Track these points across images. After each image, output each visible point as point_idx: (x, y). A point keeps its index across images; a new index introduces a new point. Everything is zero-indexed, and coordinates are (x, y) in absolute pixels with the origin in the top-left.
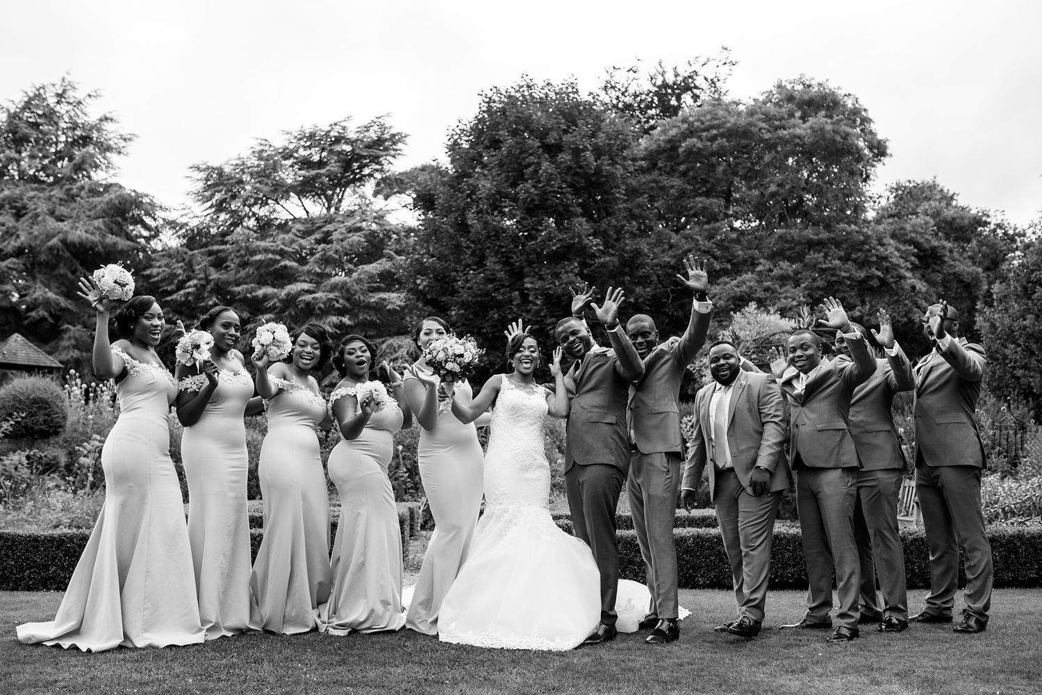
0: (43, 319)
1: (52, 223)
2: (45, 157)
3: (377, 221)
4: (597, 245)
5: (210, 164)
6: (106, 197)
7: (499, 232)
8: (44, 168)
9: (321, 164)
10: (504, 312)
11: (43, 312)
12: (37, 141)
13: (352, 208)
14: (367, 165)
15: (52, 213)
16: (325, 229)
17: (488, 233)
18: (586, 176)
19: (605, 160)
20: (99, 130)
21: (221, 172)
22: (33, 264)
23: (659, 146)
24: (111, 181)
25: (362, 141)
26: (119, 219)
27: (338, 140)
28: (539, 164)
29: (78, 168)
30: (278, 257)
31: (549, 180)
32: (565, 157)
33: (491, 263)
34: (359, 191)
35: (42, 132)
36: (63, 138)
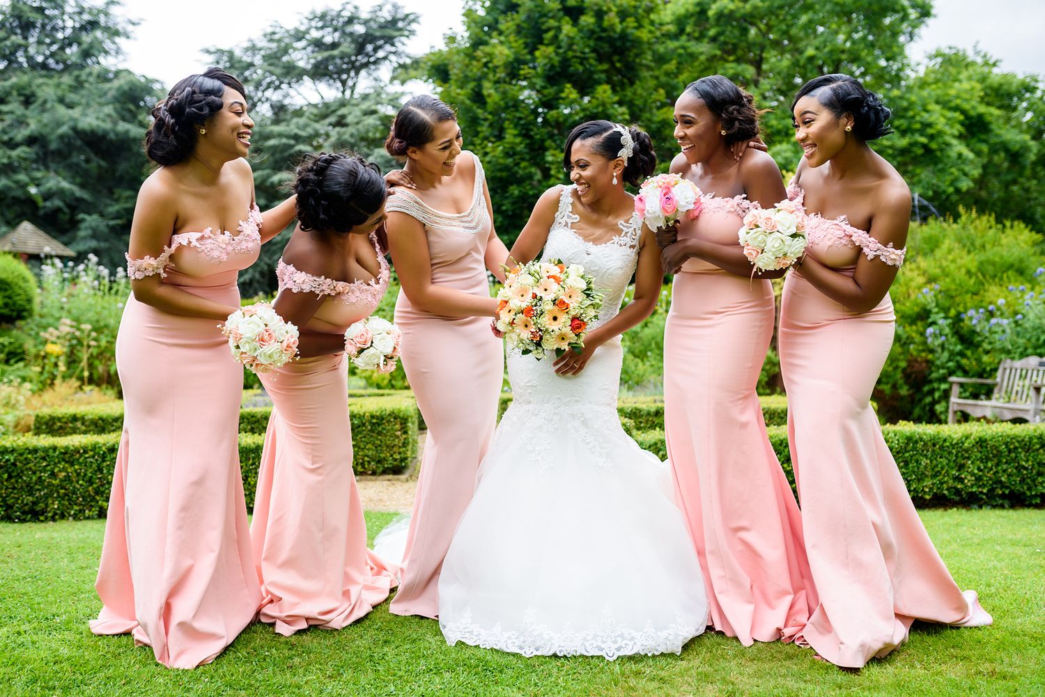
0: (59, 210)
1: (62, 110)
2: (53, 43)
3: (392, 103)
4: (623, 114)
5: (220, 47)
6: (116, 84)
7: (516, 104)
8: (53, 55)
9: (334, 46)
10: (524, 187)
11: (57, 203)
12: (43, 26)
13: (367, 91)
14: (380, 47)
15: (61, 100)
16: (340, 112)
17: (506, 103)
18: (611, 41)
19: (631, 22)
20: (106, 14)
21: (231, 54)
22: (46, 154)
23: (687, 10)
24: (121, 66)
25: (375, 21)
26: (132, 107)
27: (350, 21)
28: (559, 29)
29: (86, 54)
30: (292, 142)
31: (570, 47)
32: (587, 20)
33: (511, 134)
34: (375, 74)
35: (47, 17)
36: (70, 23)
